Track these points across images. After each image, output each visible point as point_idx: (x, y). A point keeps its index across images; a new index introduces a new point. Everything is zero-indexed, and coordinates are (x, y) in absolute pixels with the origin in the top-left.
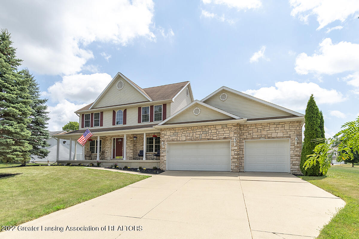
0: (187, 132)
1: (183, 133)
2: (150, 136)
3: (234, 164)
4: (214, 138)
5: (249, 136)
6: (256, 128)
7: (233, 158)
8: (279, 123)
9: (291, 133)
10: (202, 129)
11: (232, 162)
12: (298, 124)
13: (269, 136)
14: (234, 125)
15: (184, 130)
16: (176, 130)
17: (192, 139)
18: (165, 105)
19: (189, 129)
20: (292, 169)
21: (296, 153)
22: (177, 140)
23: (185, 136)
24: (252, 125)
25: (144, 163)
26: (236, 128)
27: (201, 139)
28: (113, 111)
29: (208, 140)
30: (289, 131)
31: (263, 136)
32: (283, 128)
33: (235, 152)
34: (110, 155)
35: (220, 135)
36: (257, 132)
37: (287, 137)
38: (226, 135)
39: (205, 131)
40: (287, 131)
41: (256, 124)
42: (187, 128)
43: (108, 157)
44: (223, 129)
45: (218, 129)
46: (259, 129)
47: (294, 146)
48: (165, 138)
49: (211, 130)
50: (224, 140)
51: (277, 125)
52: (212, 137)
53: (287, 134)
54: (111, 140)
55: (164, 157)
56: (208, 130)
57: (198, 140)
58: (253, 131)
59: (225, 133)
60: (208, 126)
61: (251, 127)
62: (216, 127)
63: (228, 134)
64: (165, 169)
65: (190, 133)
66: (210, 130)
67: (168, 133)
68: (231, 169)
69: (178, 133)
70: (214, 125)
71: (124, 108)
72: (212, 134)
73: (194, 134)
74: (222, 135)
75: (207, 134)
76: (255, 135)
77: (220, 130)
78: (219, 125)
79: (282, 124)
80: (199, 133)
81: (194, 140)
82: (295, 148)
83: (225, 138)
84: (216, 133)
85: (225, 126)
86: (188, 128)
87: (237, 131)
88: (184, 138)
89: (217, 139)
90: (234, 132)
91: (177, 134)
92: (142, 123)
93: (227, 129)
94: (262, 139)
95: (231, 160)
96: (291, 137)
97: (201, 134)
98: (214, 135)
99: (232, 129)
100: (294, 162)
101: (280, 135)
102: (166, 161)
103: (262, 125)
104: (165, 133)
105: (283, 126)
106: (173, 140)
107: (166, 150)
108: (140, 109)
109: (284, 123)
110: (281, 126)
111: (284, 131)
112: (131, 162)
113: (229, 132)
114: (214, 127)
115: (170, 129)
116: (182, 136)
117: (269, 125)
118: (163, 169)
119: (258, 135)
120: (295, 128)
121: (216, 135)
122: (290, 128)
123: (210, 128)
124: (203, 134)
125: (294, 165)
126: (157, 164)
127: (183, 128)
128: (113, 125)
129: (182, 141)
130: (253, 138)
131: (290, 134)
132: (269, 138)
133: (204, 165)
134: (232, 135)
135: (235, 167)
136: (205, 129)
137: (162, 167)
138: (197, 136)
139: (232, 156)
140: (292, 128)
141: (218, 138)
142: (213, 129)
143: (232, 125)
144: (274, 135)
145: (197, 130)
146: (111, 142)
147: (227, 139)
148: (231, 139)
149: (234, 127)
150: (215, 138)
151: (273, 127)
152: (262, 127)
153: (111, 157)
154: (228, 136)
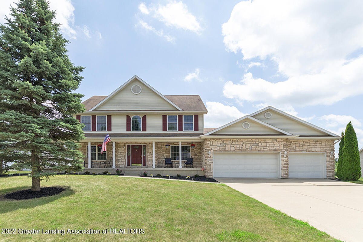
0: (237, 144)
1: (232, 144)
2: (175, 145)
3: (284, 172)
4: (264, 150)
5: (292, 150)
6: (298, 143)
7: (283, 167)
8: (317, 141)
9: (326, 148)
10: (252, 141)
11: (282, 170)
12: (332, 142)
13: (309, 150)
14: (283, 140)
15: (233, 141)
16: (223, 141)
17: (241, 150)
18: (196, 117)
19: (238, 141)
20: (327, 176)
21: (331, 164)
22: (225, 151)
23: (234, 147)
24: (295, 141)
25: (180, 171)
26: (286, 142)
27: (251, 150)
28: (127, 116)
29: (258, 151)
30: (325, 147)
31: (304, 150)
32: (321, 145)
33: (285, 162)
34: (124, 162)
35: (270, 147)
36: (299, 146)
37: (324, 151)
38: (277, 148)
39: (255, 143)
40: (324, 147)
41: (298, 140)
42: (235, 140)
43: (121, 165)
44: (274, 142)
45: (268, 143)
46: (301, 144)
47: (329, 158)
48: (211, 147)
49: (262, 143)
50: (274, 152)
51: (316, 142)
52: (262, 149)
53: (324, 149)
54: (125, 147)
55: (210, 165)
56: (258, 142)
57: (248, 151)
58: (295, 145)
59: (275, 146)
60: (258, 139)
61: (294, 142)
62: (266, 141)
63: (278, 147)
64: (211, 176)
65: (239, 144)
66: (260, 143)
67: (215, 143)
68: (282, 176)
69: (227, 144)
70: (264, 139)
71: (143, 114)
72: (262, 146)
73: (244, 145)
74: (273, 147)
75: (258, 146)
76: (297, 149)
77: (271, 143)
78: (269, 139)
79: (320, 141)
80: (249, 145)
81: (244, 151)
82: (330, 160)
83: (275, 150)
84: (266, 146)
85: (275, 140)
86: (237, 139)
87: (286, 145)
88: (233, 149)
89: (267, 151)
90: (284, 146)
91: (225, 144)
92: (167, 132)
93: (277, 143)
94: (303, 152)
95: (281, 168)
96: (327, 152)
97: (252, 146)
98: (264, 148)
99: (281, 143)
100: (329, 170)
101: (318, 149)
102: (212, 169)
103: (303, 141)
104: (211, 143)
105: (321, 143)
106: (221, 150)
107: (212, 159)
108: (164, 117)
109: (321, 141)
110: (319, 143)
111: (321, 147)
112: (164, 170)
113: (279, 145)
114: (264, 140)
115: (216, 139)
116: (230, 147)
117: (309, 142)
118: (210, 176)
119: (300, 149)
120: (330, 145)
121: (266, 148)
122: (326, 145)
123: (260, 141)
124: (253, 146)
125: (329, 172)
126: (197, 172)
127: (232, 140)
128: (127, 131)
129: (231, 151)
130: (295, 151)
131: (326, 150)
132: (309, 151)
133: (252, 172)
134: (282, 148)
135: (285, 175)
136: (255, 142)
137: (208, 175)
138: (247, 147)
139: (282, 166)
140: (328, 145)
141: (269, 150)
142: (263, 142)
143: (282, 140)
144: (313, 149)
145: (247, 142)
146: (125, 148)
147: (277, 151)
148: (281, 151)
149: (283, 141)
150: (266, 150)
151: (312, 144)
152: (303, 143)
153: (126, 165)
154: (278, 149)
